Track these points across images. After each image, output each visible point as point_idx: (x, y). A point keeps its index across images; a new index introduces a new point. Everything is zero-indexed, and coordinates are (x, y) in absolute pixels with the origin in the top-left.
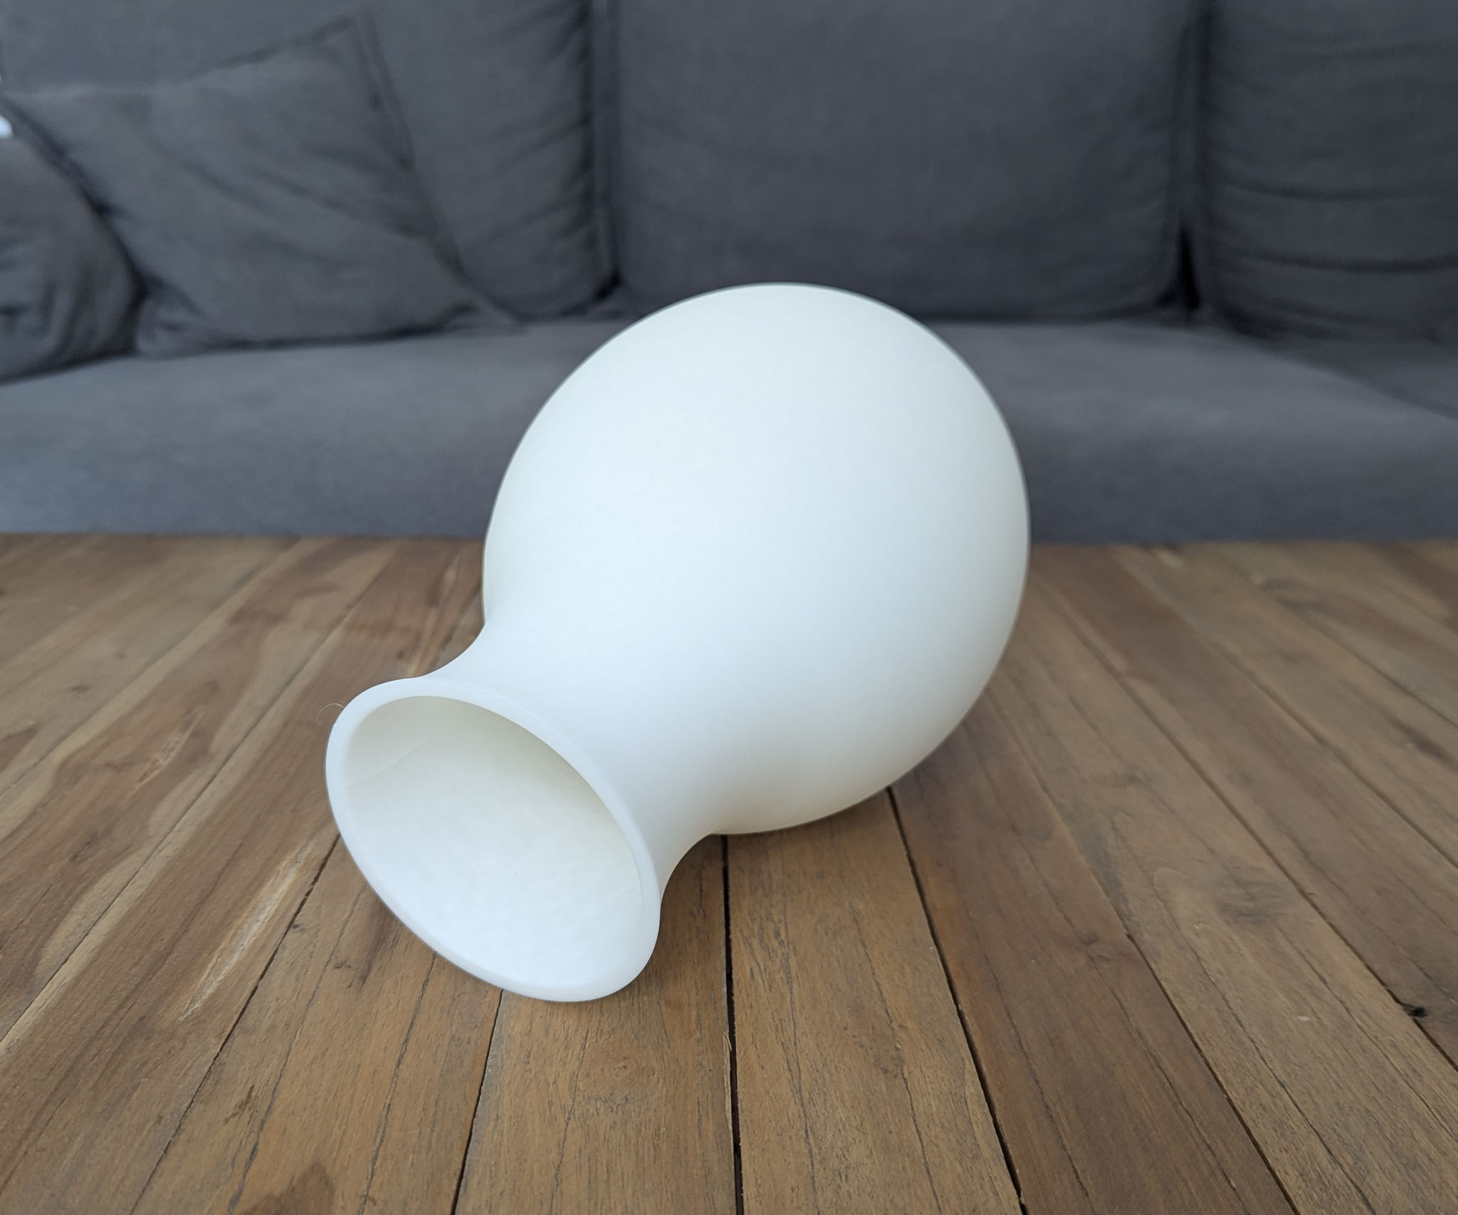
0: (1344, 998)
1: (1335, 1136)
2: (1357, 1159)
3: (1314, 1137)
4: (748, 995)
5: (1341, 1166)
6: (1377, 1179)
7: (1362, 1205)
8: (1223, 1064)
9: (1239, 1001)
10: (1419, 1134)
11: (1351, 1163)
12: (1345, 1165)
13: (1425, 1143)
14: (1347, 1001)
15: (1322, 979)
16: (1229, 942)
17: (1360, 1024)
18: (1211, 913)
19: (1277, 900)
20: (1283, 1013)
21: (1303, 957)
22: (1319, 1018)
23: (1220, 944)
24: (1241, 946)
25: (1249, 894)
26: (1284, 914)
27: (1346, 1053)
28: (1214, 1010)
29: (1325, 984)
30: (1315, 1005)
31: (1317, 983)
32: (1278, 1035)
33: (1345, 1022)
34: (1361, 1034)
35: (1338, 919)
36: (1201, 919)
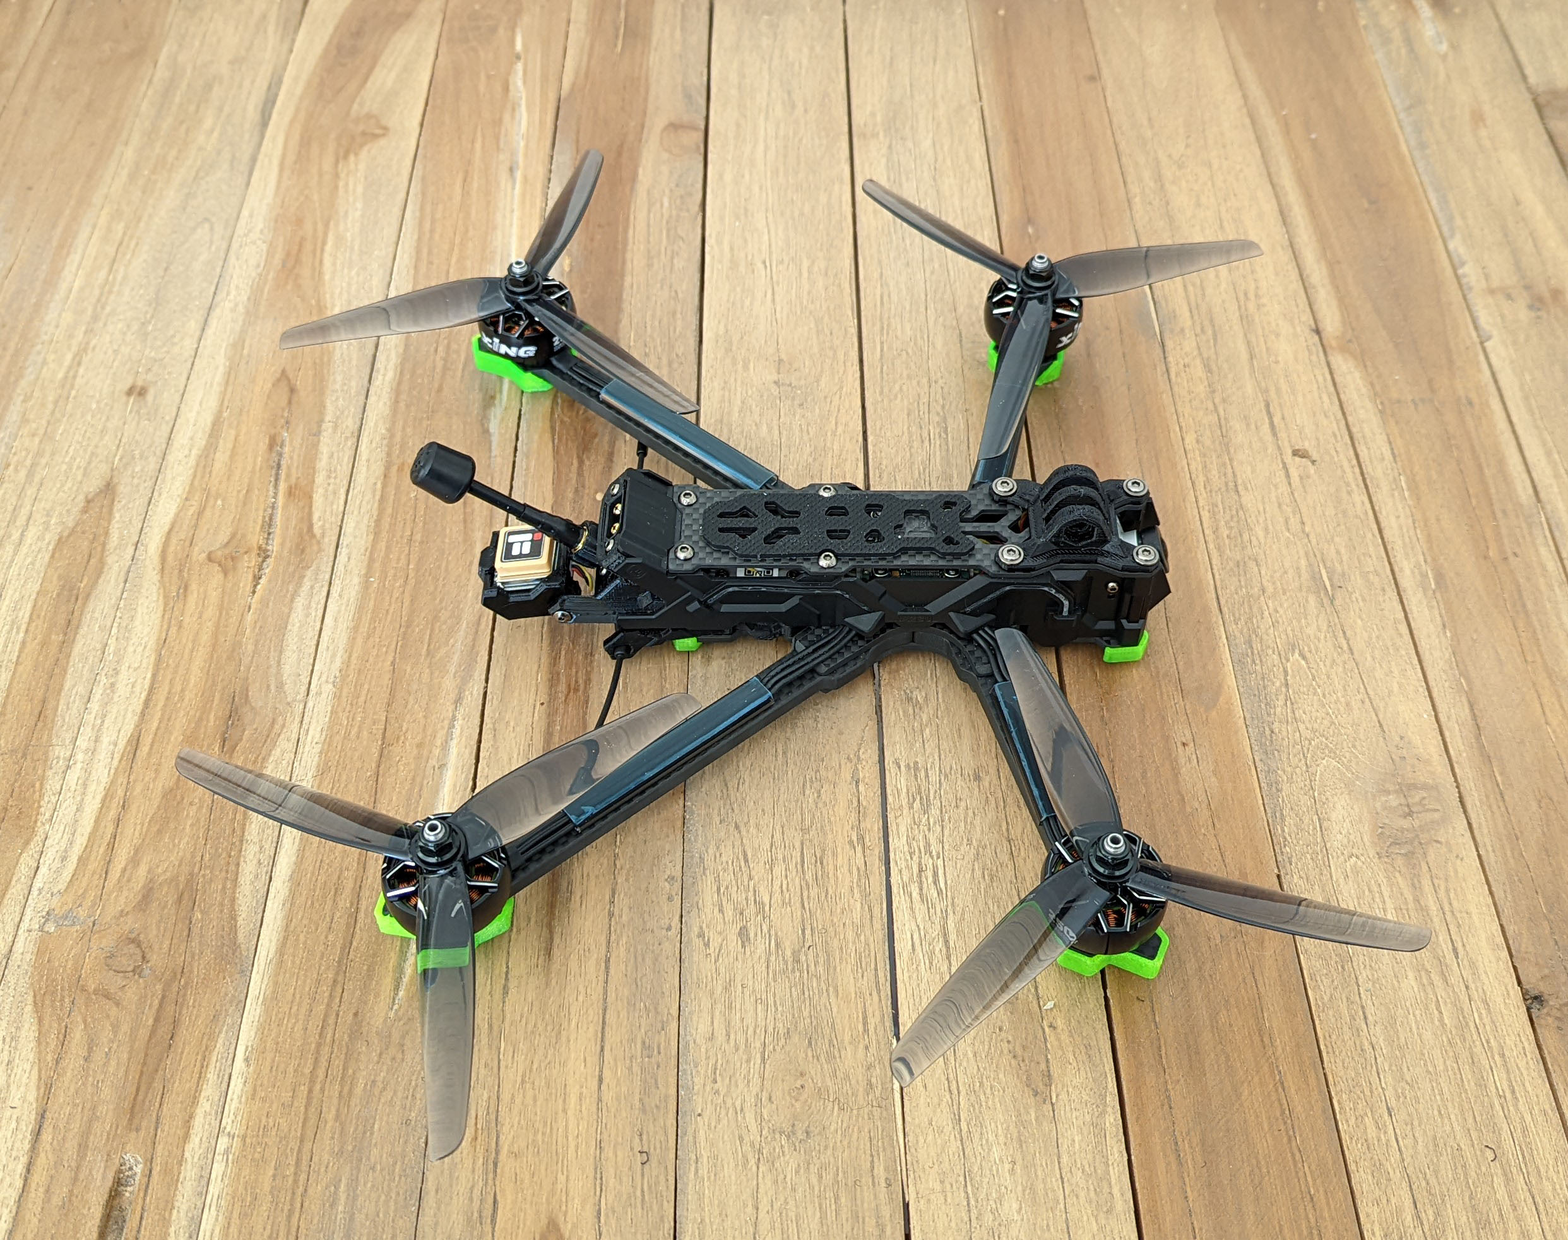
0: (1470, 983)
14: (1472, 986)
15: (1455, 950)
16: (1376, 889)
17: (1477, 1021)
18: (1365, 839)
19: (1436, 816)
20: (1408, 1004)
21: (1444, 914)
22: (1441, 1013)
23: (1367, 893)
24: (1386, 894)
25: (1408, 806)
26: (1437, 841)
27: (1455, 1065)
28: (1345, 1000)
29: (1457, 957)
30: (1441, 992)
31: (1449, 956)
32: (1398, 1039)
33: (1464, 1017)
34: (1475, 1037)
35: (1490, 849)
36: (1355, 851)
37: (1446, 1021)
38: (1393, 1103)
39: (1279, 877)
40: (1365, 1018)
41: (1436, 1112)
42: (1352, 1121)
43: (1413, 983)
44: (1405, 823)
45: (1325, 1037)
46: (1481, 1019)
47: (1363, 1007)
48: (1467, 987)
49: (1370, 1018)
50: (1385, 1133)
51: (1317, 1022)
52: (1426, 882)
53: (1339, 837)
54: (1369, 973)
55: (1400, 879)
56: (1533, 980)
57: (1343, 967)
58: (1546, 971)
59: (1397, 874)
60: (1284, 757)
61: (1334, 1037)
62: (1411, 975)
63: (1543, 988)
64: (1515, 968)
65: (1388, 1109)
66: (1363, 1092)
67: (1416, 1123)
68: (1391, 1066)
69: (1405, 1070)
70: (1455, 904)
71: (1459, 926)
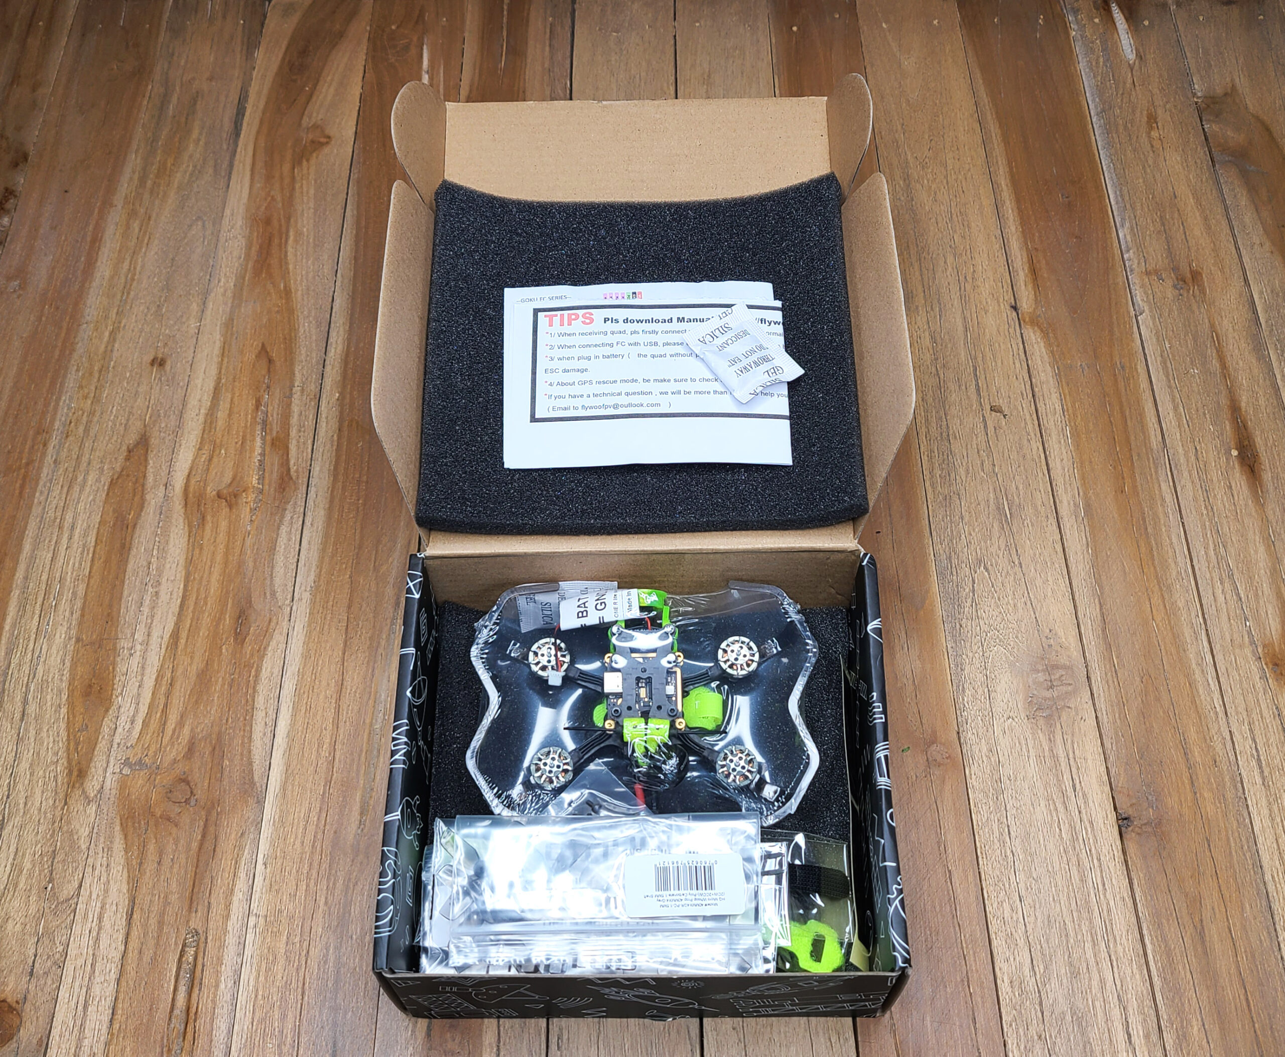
1: (1039, 947)
2: (1046, 968)
3: (1027, 949)
5: (1035, 974)
6: (1053, 985)
7: (1038, 1008)
9: (1014, 811)
10: (1088, 945)
11: (1042, 971)
12: (1038, 973)
13: (1090, 953)
14: (1084, 811)
15: (1074, 786)
16: (1023, 742)
18: (1019, 706)
29: (1075, 791)
30: (1062, 815)
31: (1070, 790)
34: (1082, 846)
37: (1064, 835)
39: (958, 733)
40: (1009, 833)
42: (995, 905)
43: (1043, 809)
48: (1080, 812)
52: (1059, 738)
55: (1041, 735)
56: (1125, 807)
58: (1134, 801)
59: (1039, 731)
60: (968, 645)
62: (1043, 803)
63: (1131, 812)
64: (1113, 798)
67: (1037, 906)
69: (1033, 869)
70: (1077, 752)
71: (1078, 769)
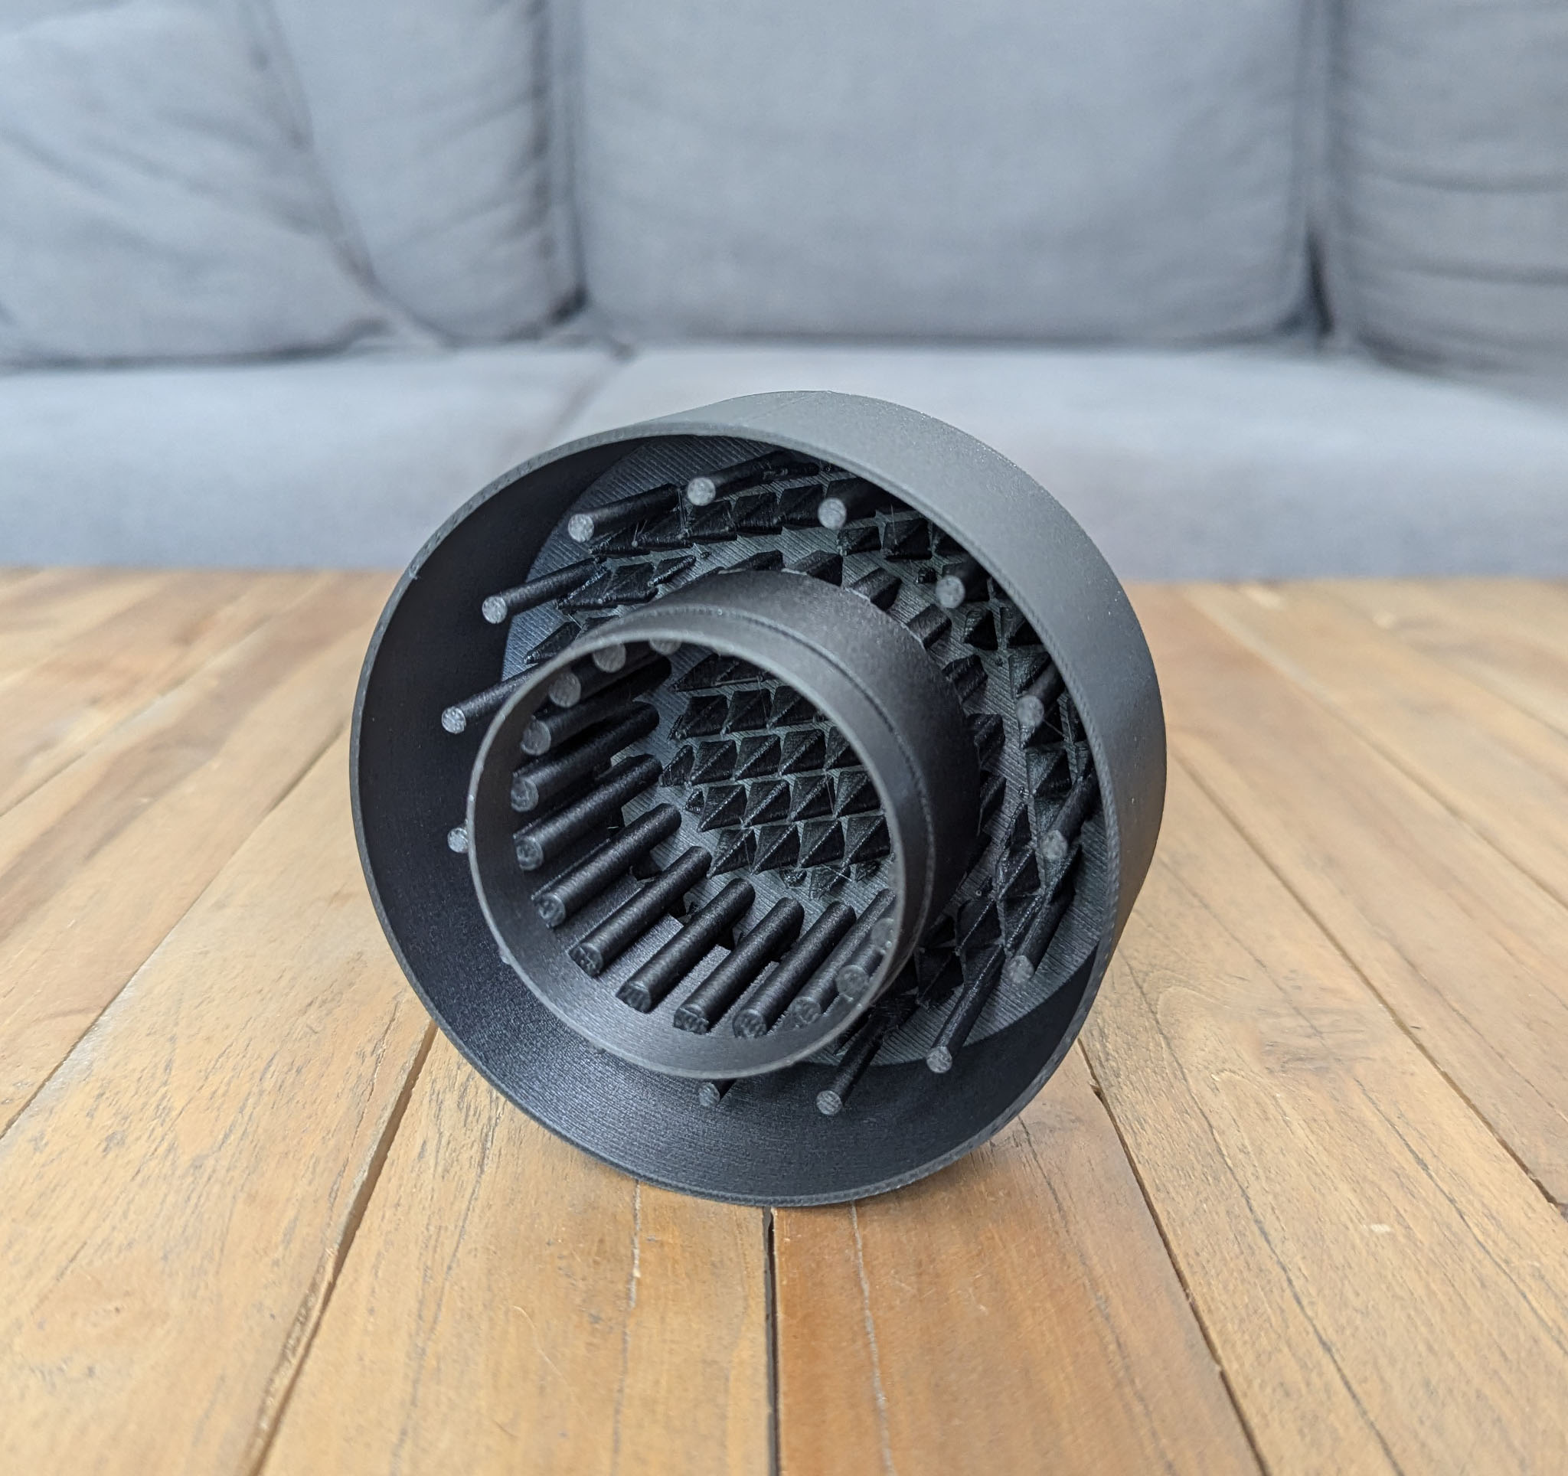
0: (1456, 1196)
4: (400, 1186)
8: (1223, 1308)
17: (1481, 1238)
19: (1359, 1036)
20: (1344, 1218)
21: (1393, 1126)
22: (1408, 1227)
23: (1253, 1105)
24: (1288, 1109)
25: (1312, 1027)
26: (1368, 1058)
27: (1451, 1290)
28: (1223, 1214)
32: (1330, 1257)
33: (1454, 1234)
35: (1458, 1065)
36: (1227, 1066)
38: (1330, 1335)
41: (1422, 1347)
44: (1313, 1043)
45: (1186, 1255)
46: (1484, 1232)
47: (1257, 1221)
49: (1273, 1235)
50: (1321, 1374)
51: (1170, 1237)
53: (1199, 1053)
54: (1264, 1185)
57: (1216, 1179)
61: (1205, 1255)
65: (1323, 1343)
66: (1268, 1320)
68: (1320, 1291)
